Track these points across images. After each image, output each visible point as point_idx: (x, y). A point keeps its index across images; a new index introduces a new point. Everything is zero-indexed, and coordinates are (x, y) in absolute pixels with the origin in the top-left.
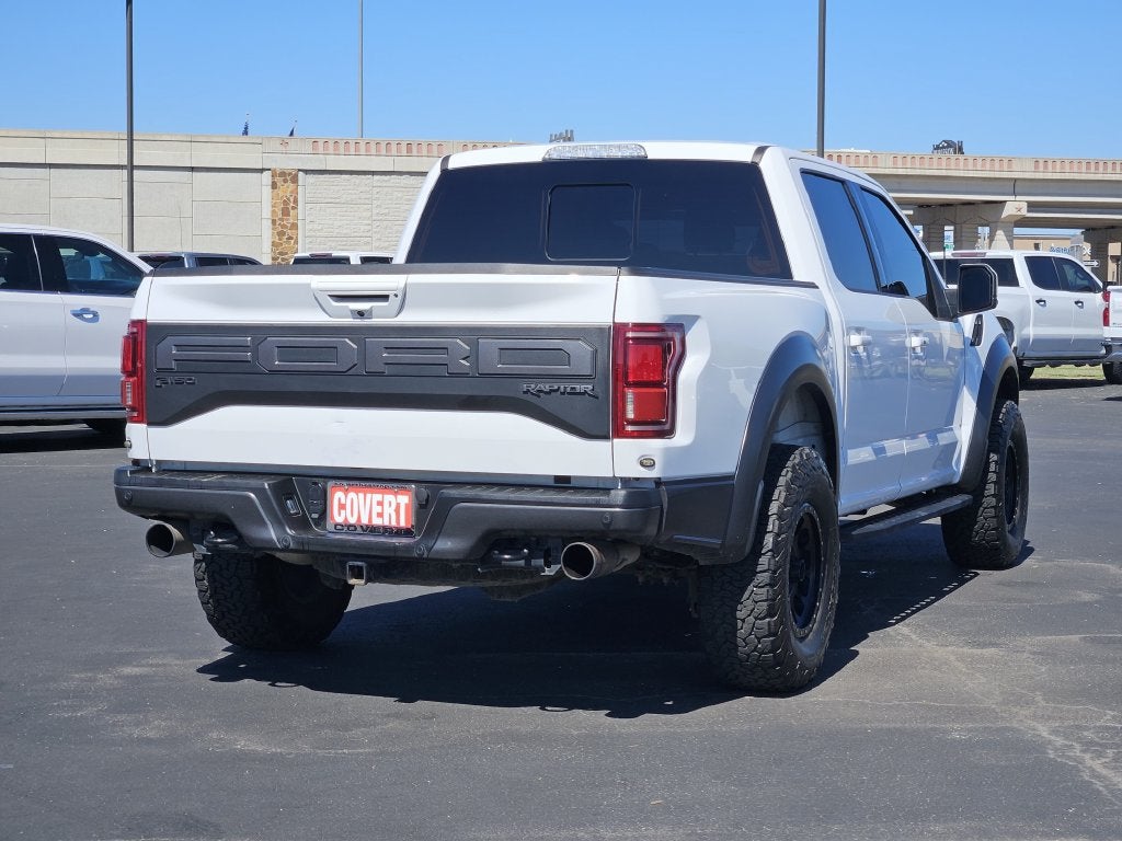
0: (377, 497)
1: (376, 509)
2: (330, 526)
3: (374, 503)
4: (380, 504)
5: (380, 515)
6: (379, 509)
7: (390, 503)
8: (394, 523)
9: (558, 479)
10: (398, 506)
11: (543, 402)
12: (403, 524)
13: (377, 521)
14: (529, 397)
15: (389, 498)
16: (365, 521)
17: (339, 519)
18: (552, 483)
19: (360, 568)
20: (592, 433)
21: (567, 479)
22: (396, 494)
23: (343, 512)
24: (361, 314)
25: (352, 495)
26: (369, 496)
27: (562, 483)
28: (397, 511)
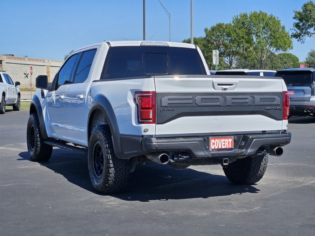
0: (223, 140)
1: (223, 143)
2: (210, 150)
3: (223, 142)
4: (224, 142)
5: (224, 145)
6: (224, 143)
7: (227, 142)
8: (228, 147)
9: (263, 131)
10: (229, 142)
11: (269, 112)
12: (230, 147)
13: (223, 147)
14: (266, 111)
15: (226, 140)
16: (220, 147)
17: (213, 148)
18: (261, 132)
19: (227, 160)
20: (279, 119)
21: (265, 131)
22: (228, 139)
23: (214, 145)
24: (225, 89)
25: (216, 140)
26: (221, 140)
27: (264, 132)
28: (229, 143)
